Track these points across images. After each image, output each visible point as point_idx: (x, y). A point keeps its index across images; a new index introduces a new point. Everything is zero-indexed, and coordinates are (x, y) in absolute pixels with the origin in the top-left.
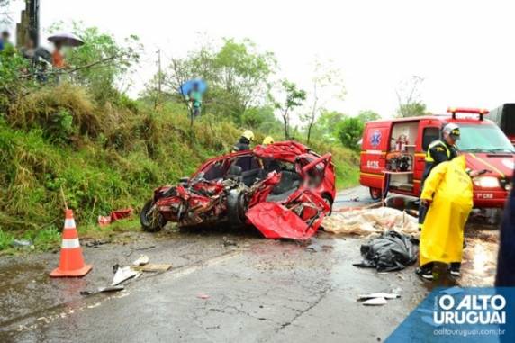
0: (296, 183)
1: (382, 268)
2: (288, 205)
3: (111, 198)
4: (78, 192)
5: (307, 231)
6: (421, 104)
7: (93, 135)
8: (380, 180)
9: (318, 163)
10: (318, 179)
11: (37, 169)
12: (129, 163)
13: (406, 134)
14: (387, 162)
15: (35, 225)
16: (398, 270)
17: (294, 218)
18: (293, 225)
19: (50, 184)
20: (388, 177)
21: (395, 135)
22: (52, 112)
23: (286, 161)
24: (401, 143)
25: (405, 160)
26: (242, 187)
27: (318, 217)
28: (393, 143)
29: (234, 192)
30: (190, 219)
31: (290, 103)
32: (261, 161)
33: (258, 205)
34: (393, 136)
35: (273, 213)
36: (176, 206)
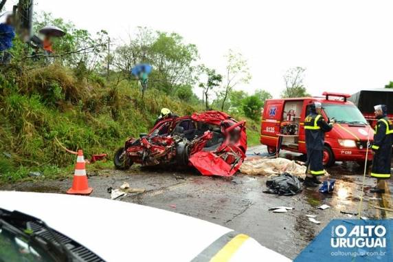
0: (220, 139)
1: (282, 194)
2: (217, 153)
3: (88, 147)
4: (66, 141)
5: (230, 171)
6: (302, 88)
7: (75, 101)
8: (275, 141)
9: (236, 126)
10: (236, 137)
11: (37, 124)
12: (99, 122)
13: (294, 109)
14: (280, 128)
15: (38, 163)
16: (292, 195)
17: (222, 162)
18: (221, 167)
19: (47, 135)
20: (281, 138)
21: (287, 110)
22: (47, 83)
23: (214, 124)
24: (290, 115)
25: (293, 127)
26: (186, 141)
27: (237, 162)
28: (285, 115)
29: (182, 144)
30: (150, 161)
31: (210, 84)
32: (196, 124)
33: (197, 153)
34: (285, 110)
35: (207, 159)
36: (141, 152)
